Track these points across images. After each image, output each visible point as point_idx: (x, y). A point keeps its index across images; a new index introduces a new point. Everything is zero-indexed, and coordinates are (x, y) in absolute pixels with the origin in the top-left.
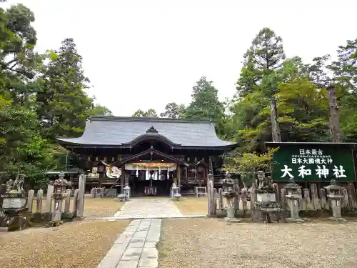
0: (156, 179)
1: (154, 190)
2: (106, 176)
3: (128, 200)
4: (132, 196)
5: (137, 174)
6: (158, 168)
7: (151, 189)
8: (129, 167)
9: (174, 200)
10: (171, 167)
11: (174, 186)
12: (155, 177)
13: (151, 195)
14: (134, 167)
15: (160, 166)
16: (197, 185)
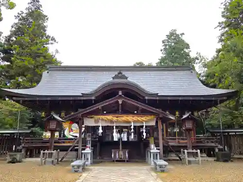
0: (125, 139)
1: (125, 154)
2: (64, 136)
3: (88, 170)
4: (95, 163)
5: (101, 131)
6: (130, 122)
7: (121, 153)
8: (89, 122)
9: (155, 169)
10: (148, 121)
11: (153, 149)
12: (125, 137)
13: (121, 161)
14: (97, 121)
15: (132, 120)
16: (185, 147)
